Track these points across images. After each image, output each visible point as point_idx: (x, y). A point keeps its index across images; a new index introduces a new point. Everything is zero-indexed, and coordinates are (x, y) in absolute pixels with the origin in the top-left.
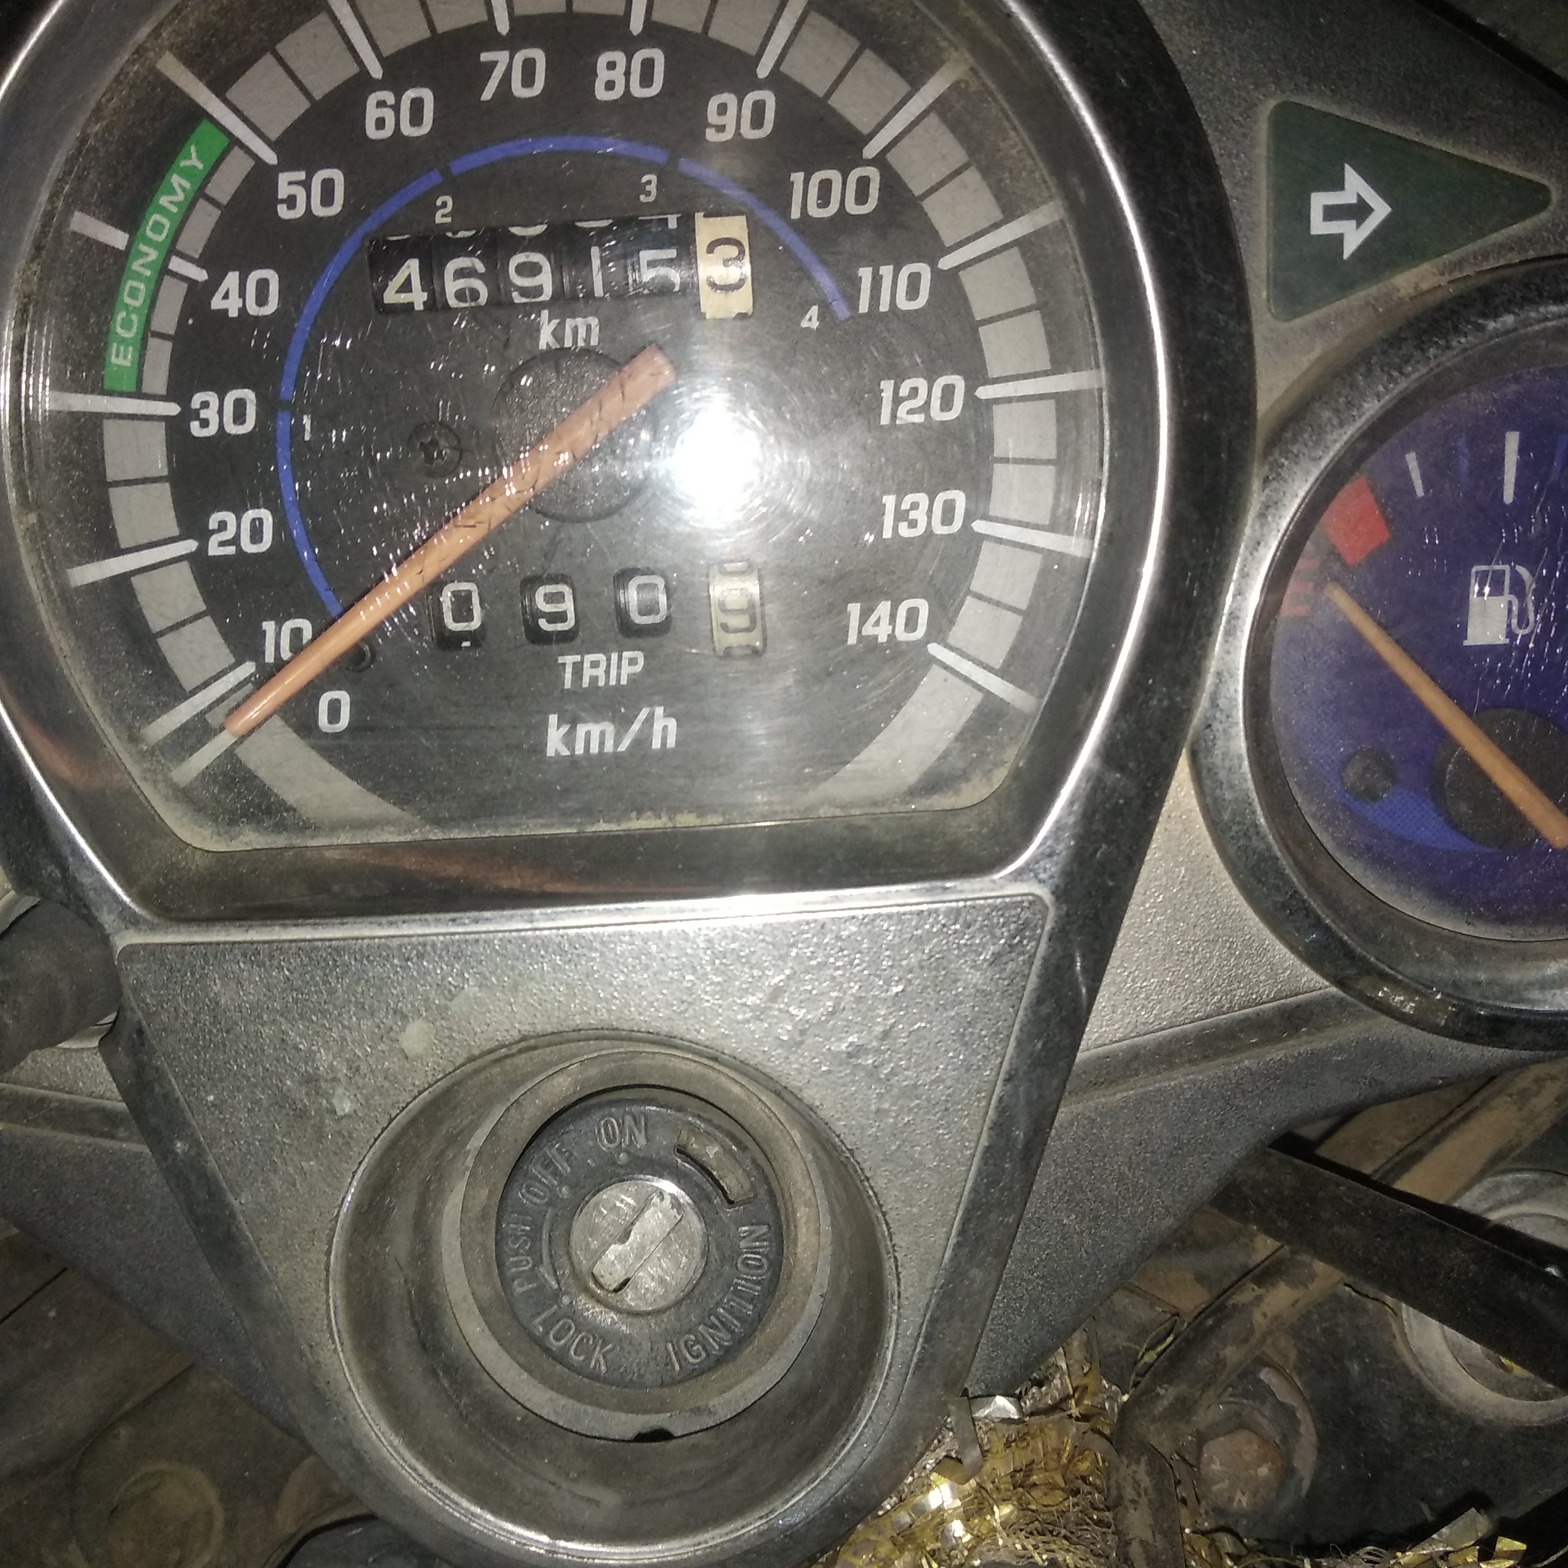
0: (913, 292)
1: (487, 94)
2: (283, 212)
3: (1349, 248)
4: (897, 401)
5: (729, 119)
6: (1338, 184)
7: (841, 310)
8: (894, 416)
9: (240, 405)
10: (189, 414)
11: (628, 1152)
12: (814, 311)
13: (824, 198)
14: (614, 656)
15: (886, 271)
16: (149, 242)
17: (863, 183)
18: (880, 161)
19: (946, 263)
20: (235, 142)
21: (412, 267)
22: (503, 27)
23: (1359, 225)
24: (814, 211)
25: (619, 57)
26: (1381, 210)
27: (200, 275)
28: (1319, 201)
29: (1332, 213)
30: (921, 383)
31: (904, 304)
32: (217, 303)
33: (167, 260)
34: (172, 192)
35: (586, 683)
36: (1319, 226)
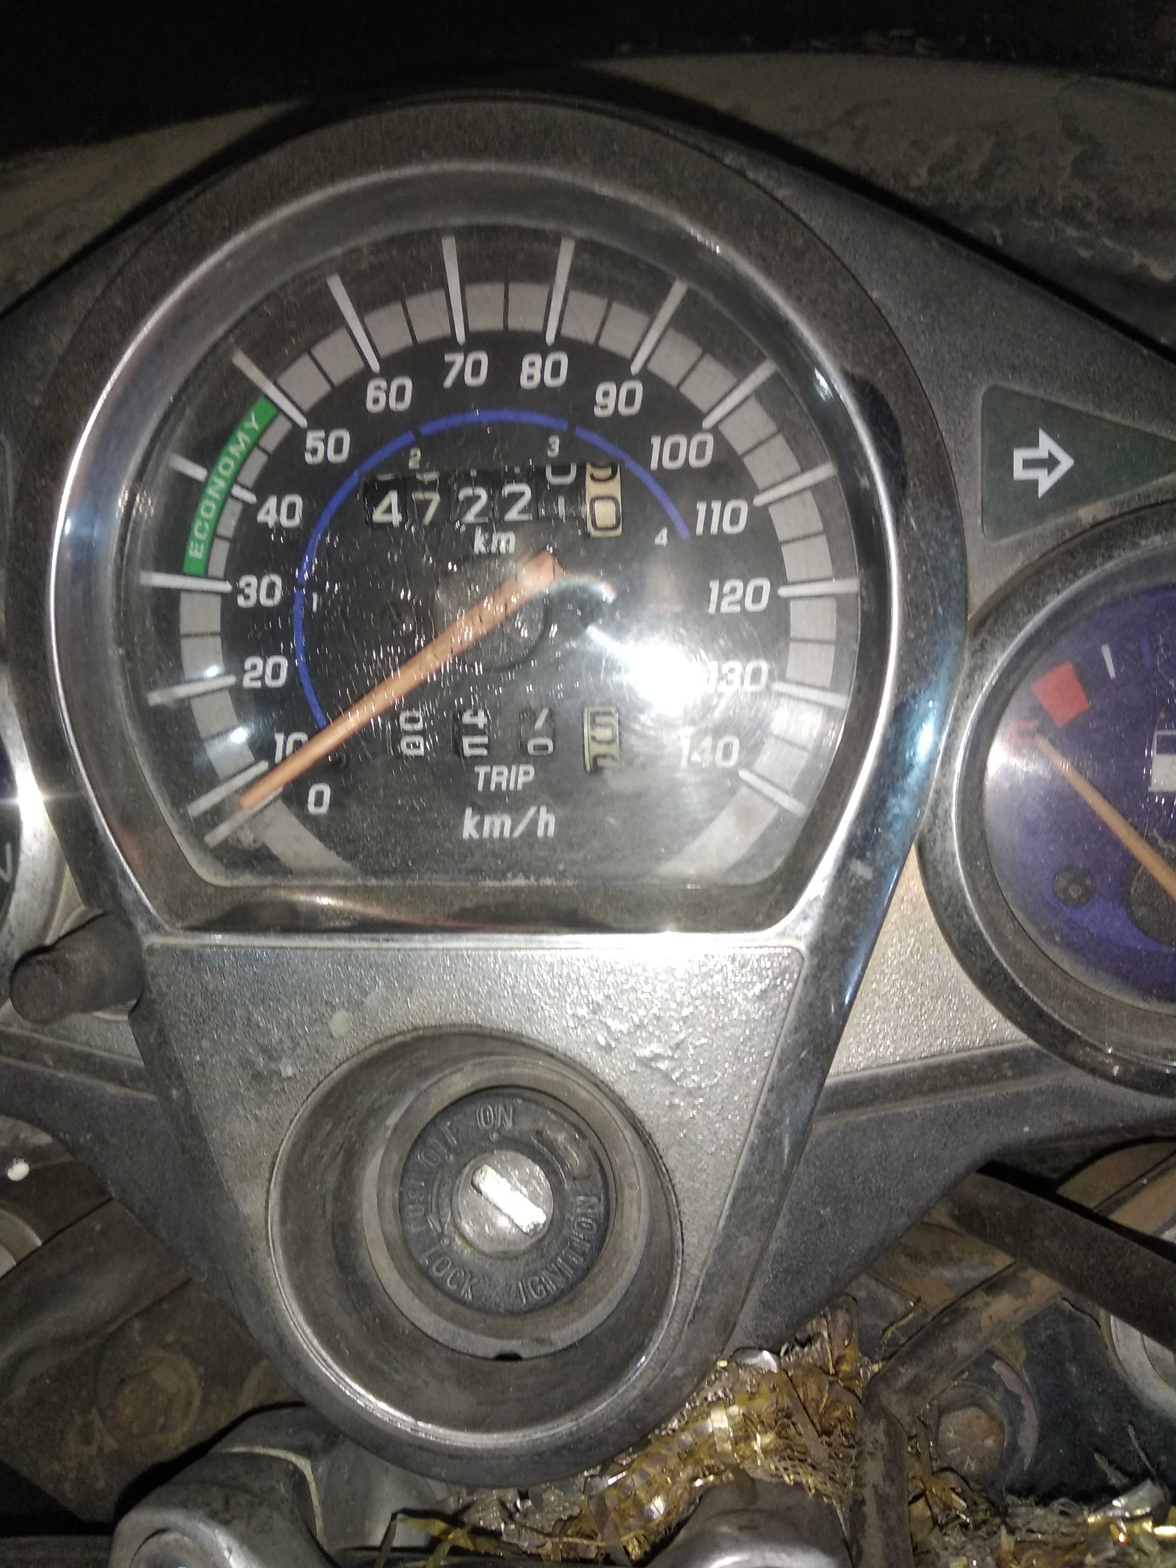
0: (734, 521)
1: (449, 382)
2: (309, 458)
3: (1043, 489)
4: (721, 596)
5: (611, 402)
6: (1034, 443)
7: (684, 533)
8: (719, 605)
9: (272, 586)
10: (237, 591)
11: (499, 1131)
12: (664, 532)
13: (674, 456)
14: (514, 768)
15: (716, 506)
16: (220, 476)
17: (702, 446)
18: (715, 430)
19: (759, 501)
20: (280, 411)
21: (393, 498)
22: (461, 337)
23: (1049, 473)
24: (667, 464)
25: (537, 359)
26: (1066, 462)
27: (251, 498)
28: (1019, 456)
29: (1028, 464)
30: (739, 584)
31: (727, 528)
32: (261, 517)
33: (230, 487)
34: (238, 443)
35: (493, 787)
36: (1019, 473)
